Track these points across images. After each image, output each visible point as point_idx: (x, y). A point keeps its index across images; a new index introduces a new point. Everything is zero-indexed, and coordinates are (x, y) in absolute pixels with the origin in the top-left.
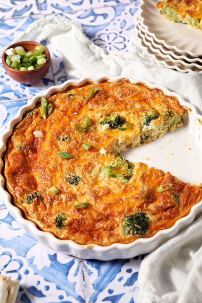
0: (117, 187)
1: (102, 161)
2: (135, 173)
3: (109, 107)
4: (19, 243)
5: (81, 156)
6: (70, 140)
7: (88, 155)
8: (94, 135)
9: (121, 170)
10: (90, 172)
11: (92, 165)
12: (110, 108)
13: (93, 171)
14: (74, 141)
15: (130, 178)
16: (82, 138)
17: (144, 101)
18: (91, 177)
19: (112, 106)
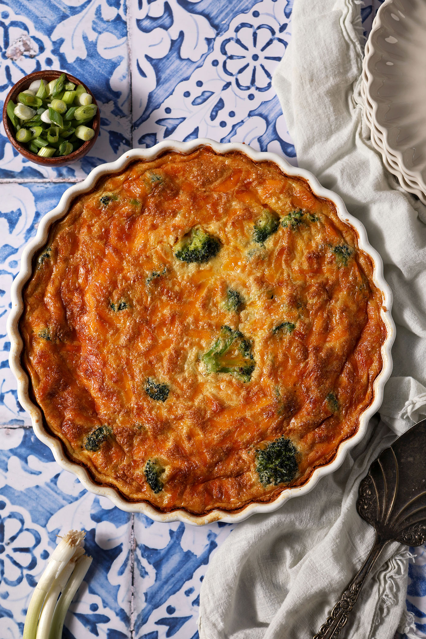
0: (233, 393)
1: (197, 340)
2: (257, 358)
3: (185, 217)
4: (37, 499)
5: (159, 336)
6: (132, 306)
7: (169, 332)
8: (171, 286)
9: (233, 356)
10: (182, 370)
11: (181, 354)
12: (188, 221)
13: (186, 366)
14: (139, 308)
15: (252, 372)
16: (152, 298)
17: (246, 191)
18: (185, 380)
19: (189, 213)
